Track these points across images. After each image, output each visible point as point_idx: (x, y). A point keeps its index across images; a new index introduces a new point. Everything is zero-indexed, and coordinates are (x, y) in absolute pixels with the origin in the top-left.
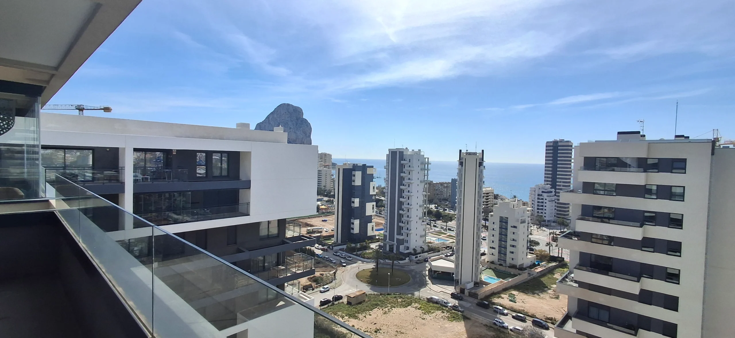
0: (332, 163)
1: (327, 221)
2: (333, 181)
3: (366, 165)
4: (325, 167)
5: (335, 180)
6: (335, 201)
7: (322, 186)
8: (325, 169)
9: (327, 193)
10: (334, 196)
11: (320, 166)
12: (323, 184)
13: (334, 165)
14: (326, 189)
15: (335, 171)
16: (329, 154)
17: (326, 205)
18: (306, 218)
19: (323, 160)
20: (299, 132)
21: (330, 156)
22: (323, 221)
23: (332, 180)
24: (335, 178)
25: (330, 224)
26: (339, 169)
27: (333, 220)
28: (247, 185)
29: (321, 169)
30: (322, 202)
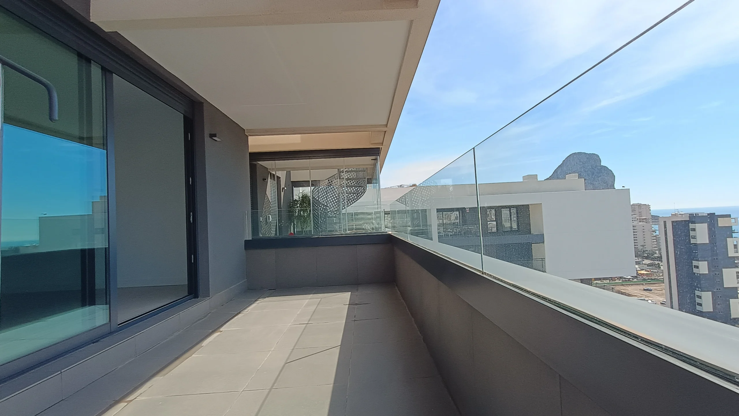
0: (652, 216)
1: (653, 291)
2: (657, 238)
3: (715, 213)
4: (640, 222)
5: (660, 238)
6: (662, 265)
7: (639, 245)
8: (641, 223)
9: (648, 255)
10: (660, 258)
11: (633, 221)
12: (640, 242)
13: (655, 218)
14: (646, 249)
15: (657, 226)
16: (646, 205)
17: (648, 270)
18: (618, 285)
19: (637, 212)
20: (598, 182)
21: (648, 207)
22: (645, 290)
23: (655, 238)
24: (658, 235)
25: (657, 295)
26: (665, 222)
27: (662, 290)
28: (540, 239)
29: (635, 223)
30: (641, 266)
